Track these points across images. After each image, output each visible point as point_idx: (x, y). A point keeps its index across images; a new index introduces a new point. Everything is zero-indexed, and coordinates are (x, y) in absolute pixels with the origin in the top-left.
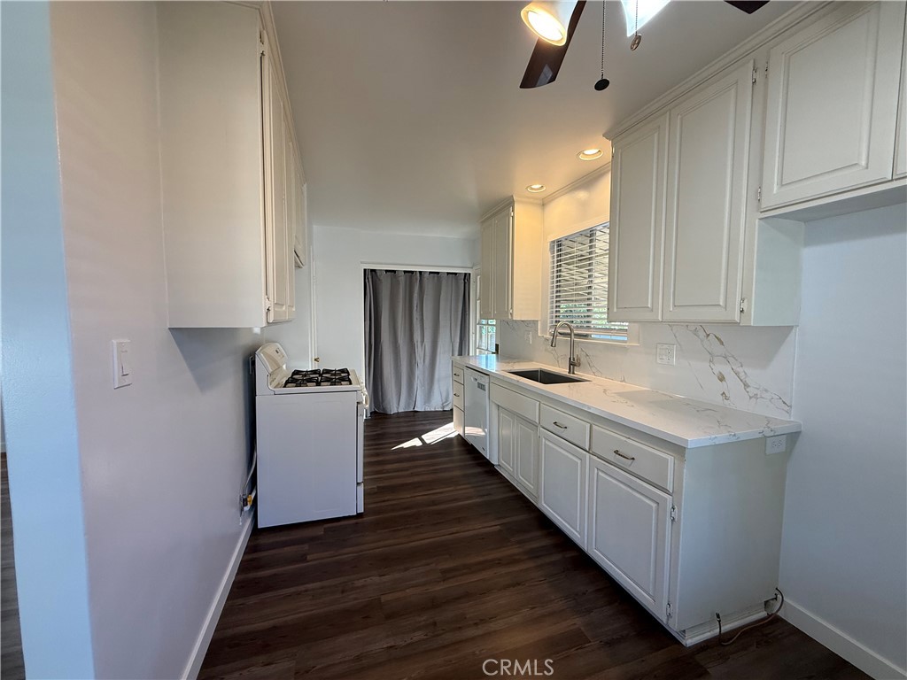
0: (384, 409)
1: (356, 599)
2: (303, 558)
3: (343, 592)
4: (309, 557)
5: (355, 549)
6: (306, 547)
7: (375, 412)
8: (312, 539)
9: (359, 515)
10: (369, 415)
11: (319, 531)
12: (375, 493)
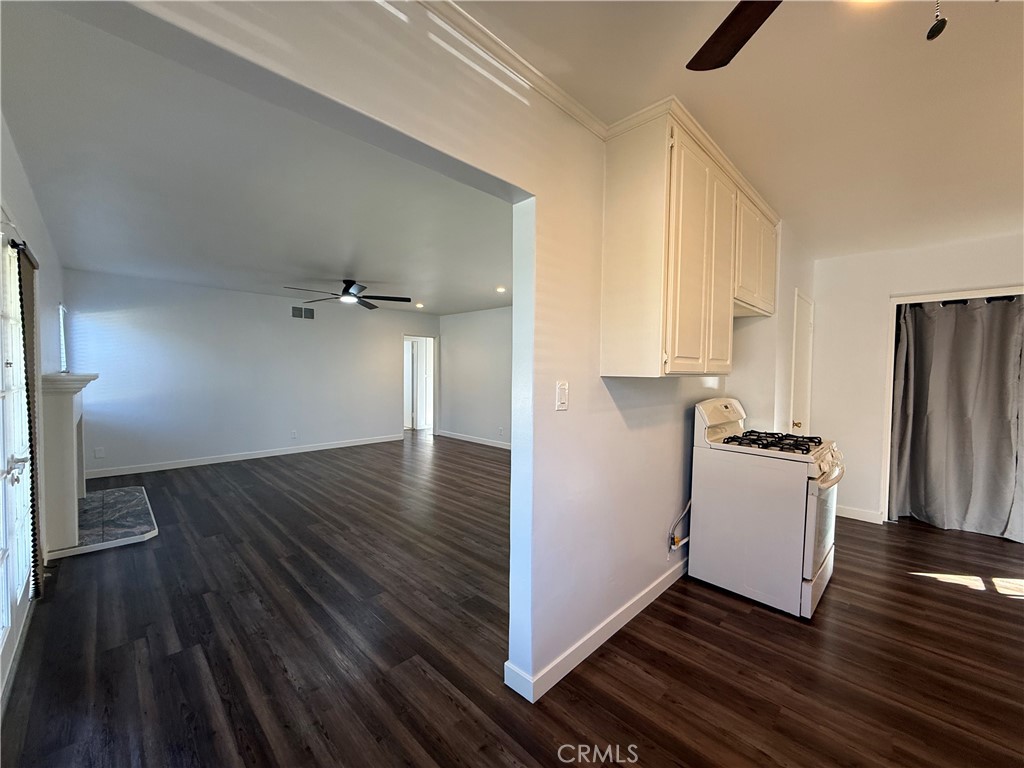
0: (928, 517)
1: (749, 687)
2: (717, 622)
3: (740, 673)
4: (722, 624)
5: (780, 648)
6: (724, 614)
7: (911, 518)
8: (734, 611)
9: (802, 619)
10: (895, 518)
11: (747, 610)
12: (843, 610)
